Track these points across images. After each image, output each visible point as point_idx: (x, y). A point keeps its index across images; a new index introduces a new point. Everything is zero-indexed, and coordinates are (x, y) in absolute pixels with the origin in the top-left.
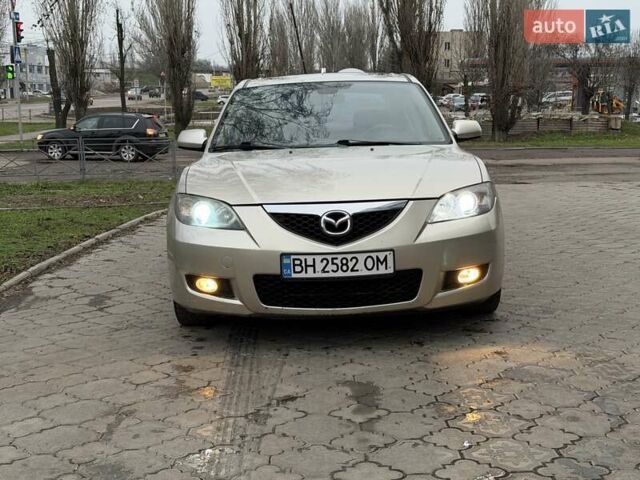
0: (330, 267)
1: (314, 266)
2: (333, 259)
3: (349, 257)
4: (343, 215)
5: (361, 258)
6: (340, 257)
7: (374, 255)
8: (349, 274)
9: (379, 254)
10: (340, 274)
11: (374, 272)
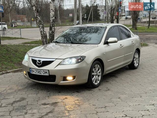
0: (37, 72)
1: (34, 71)
2: (37, 70)
3: (40, 70)
4: (41, 61)
5: (42, 71)
6: (38, 70)
7: (44, 71)
8: (40, 74)
9: (45, 71)
10: (38, 74)
11: (45, 75)
